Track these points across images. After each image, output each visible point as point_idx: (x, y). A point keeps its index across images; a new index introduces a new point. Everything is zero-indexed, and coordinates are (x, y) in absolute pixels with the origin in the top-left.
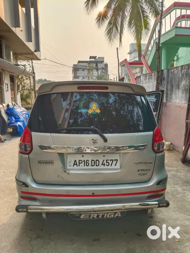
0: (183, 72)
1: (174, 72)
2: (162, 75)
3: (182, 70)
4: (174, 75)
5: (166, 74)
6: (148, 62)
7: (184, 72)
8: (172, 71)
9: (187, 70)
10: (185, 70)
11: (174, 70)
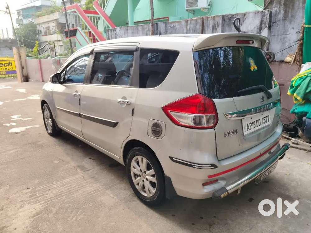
0: (188, 27)
1: (174, 26)
2: (157, 29)
3: (187, 25)
4: (176, 30)
5: (163, 28)
6: (105, 11)
7: (190, 27)
8: (172, 25)
9: (195, 25)
10: (192, 26)
11: (175, 24)
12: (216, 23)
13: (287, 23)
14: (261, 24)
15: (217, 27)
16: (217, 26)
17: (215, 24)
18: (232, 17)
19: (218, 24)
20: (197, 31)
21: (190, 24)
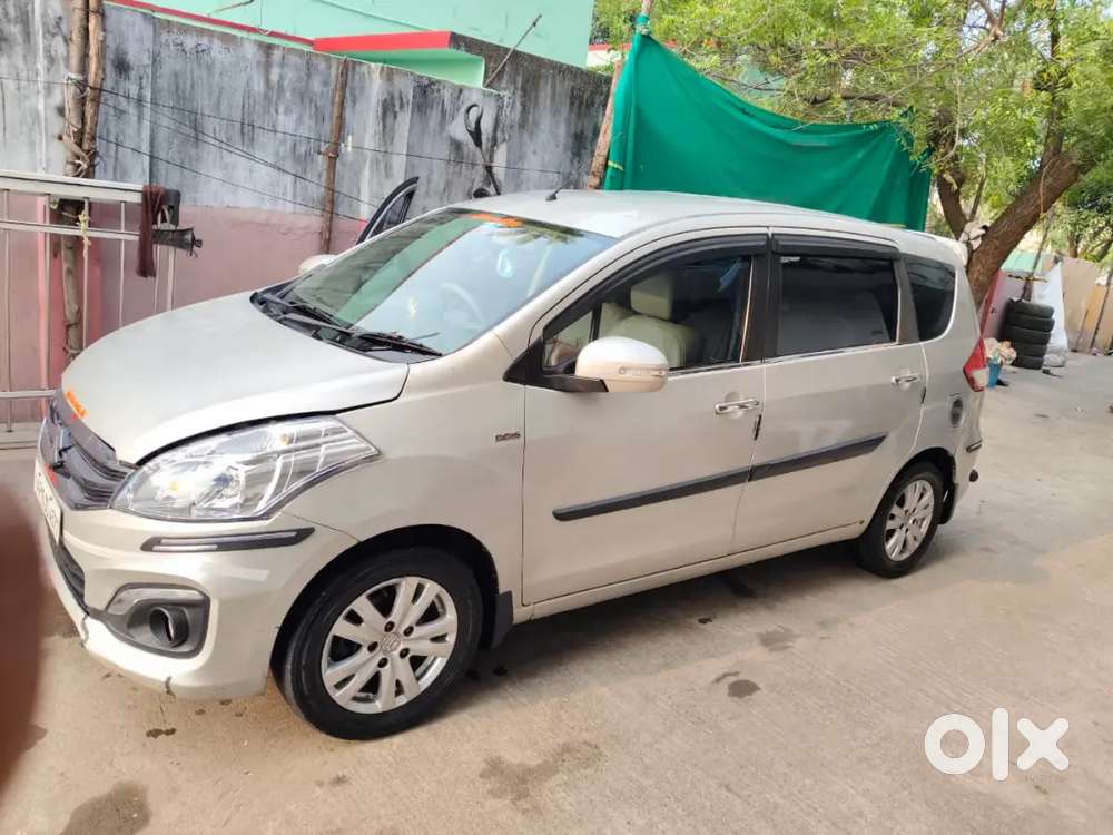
3: (267, 63)
11: (205, 41)
12: (397, 95)
13: (526, 136)
14: (495, 131)
15: (397, 109)
16: (397, 104)
17: (392, 97)
18: (429, 85)
19: (401, 99)
20: (311, 101)
21: (282, 64)
